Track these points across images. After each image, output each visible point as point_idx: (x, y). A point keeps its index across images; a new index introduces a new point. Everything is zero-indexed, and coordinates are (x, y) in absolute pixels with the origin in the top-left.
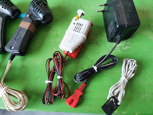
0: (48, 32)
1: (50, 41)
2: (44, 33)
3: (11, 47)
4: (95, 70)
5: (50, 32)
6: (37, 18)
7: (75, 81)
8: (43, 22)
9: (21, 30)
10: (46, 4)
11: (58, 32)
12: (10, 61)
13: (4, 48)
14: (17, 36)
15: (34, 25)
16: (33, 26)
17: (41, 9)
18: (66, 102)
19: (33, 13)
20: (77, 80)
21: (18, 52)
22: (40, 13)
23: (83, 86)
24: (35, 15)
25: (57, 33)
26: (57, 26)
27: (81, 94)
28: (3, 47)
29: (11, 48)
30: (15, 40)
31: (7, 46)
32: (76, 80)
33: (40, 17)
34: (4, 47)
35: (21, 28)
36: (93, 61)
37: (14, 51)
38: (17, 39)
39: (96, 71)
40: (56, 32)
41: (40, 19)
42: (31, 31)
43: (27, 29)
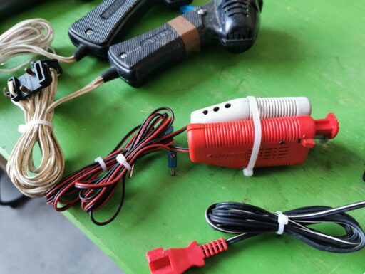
0: (222, 71)
1: (212, 92)
2: (212, 68)
3: (122, 54)
4: (278, 224)
5: (225, 73)
6: (217, 25)
7: (206, 215)
8: (224, 40)
9: (167, 32)
10: (258, 8)
11: (244, 83)
12: (100, 78)
13: (108, 49)
14: (150, 38)
15: (201, 38)
16: (197, 35)
17: (240, 9)
18: (148, 254)
19: (217, 12)
20: (212, 216)
21: (128, 71)
22: (229, 16)
23: (217, 247)
24: (217, 17)
25: (240, 83)
26: (249, 70)
27: (200, 262)
28: (108, 45)
29: (120, 56)
30: (141, 43)
31: (116, 46)
32: (209, 217)
33: (223, 26)
34: (110, 45)
35: (169, 28)
36: (287, 201)
37: (122, 63)
38: (145, 43)
39: (281, 231)
40: (239, 80)
41: (220, 30)
42: (184, 45)
43: (180, 35)
